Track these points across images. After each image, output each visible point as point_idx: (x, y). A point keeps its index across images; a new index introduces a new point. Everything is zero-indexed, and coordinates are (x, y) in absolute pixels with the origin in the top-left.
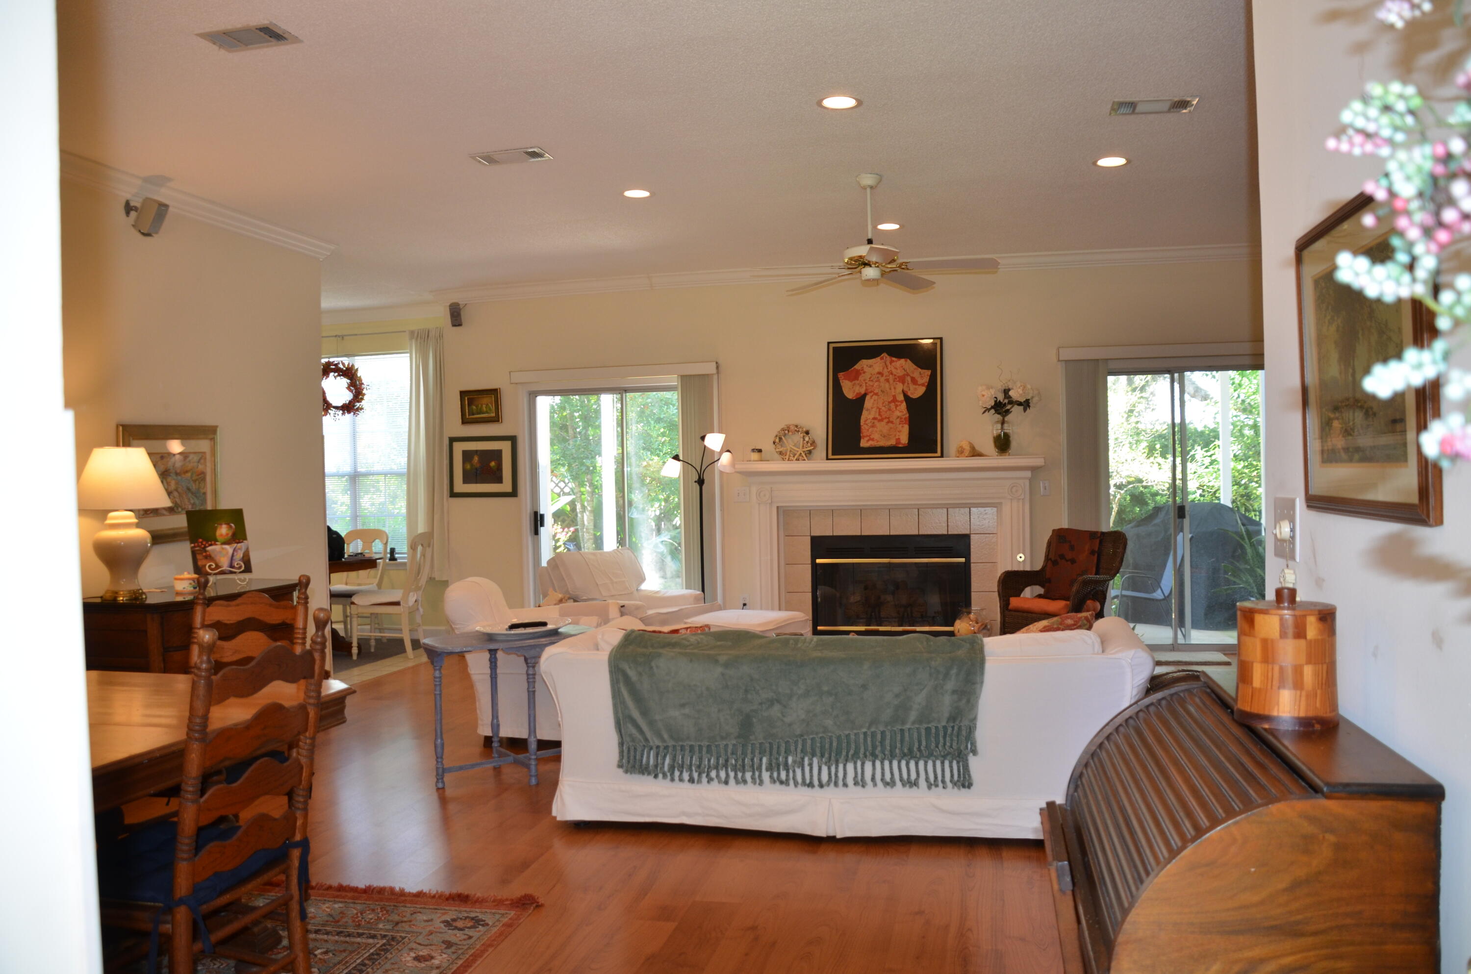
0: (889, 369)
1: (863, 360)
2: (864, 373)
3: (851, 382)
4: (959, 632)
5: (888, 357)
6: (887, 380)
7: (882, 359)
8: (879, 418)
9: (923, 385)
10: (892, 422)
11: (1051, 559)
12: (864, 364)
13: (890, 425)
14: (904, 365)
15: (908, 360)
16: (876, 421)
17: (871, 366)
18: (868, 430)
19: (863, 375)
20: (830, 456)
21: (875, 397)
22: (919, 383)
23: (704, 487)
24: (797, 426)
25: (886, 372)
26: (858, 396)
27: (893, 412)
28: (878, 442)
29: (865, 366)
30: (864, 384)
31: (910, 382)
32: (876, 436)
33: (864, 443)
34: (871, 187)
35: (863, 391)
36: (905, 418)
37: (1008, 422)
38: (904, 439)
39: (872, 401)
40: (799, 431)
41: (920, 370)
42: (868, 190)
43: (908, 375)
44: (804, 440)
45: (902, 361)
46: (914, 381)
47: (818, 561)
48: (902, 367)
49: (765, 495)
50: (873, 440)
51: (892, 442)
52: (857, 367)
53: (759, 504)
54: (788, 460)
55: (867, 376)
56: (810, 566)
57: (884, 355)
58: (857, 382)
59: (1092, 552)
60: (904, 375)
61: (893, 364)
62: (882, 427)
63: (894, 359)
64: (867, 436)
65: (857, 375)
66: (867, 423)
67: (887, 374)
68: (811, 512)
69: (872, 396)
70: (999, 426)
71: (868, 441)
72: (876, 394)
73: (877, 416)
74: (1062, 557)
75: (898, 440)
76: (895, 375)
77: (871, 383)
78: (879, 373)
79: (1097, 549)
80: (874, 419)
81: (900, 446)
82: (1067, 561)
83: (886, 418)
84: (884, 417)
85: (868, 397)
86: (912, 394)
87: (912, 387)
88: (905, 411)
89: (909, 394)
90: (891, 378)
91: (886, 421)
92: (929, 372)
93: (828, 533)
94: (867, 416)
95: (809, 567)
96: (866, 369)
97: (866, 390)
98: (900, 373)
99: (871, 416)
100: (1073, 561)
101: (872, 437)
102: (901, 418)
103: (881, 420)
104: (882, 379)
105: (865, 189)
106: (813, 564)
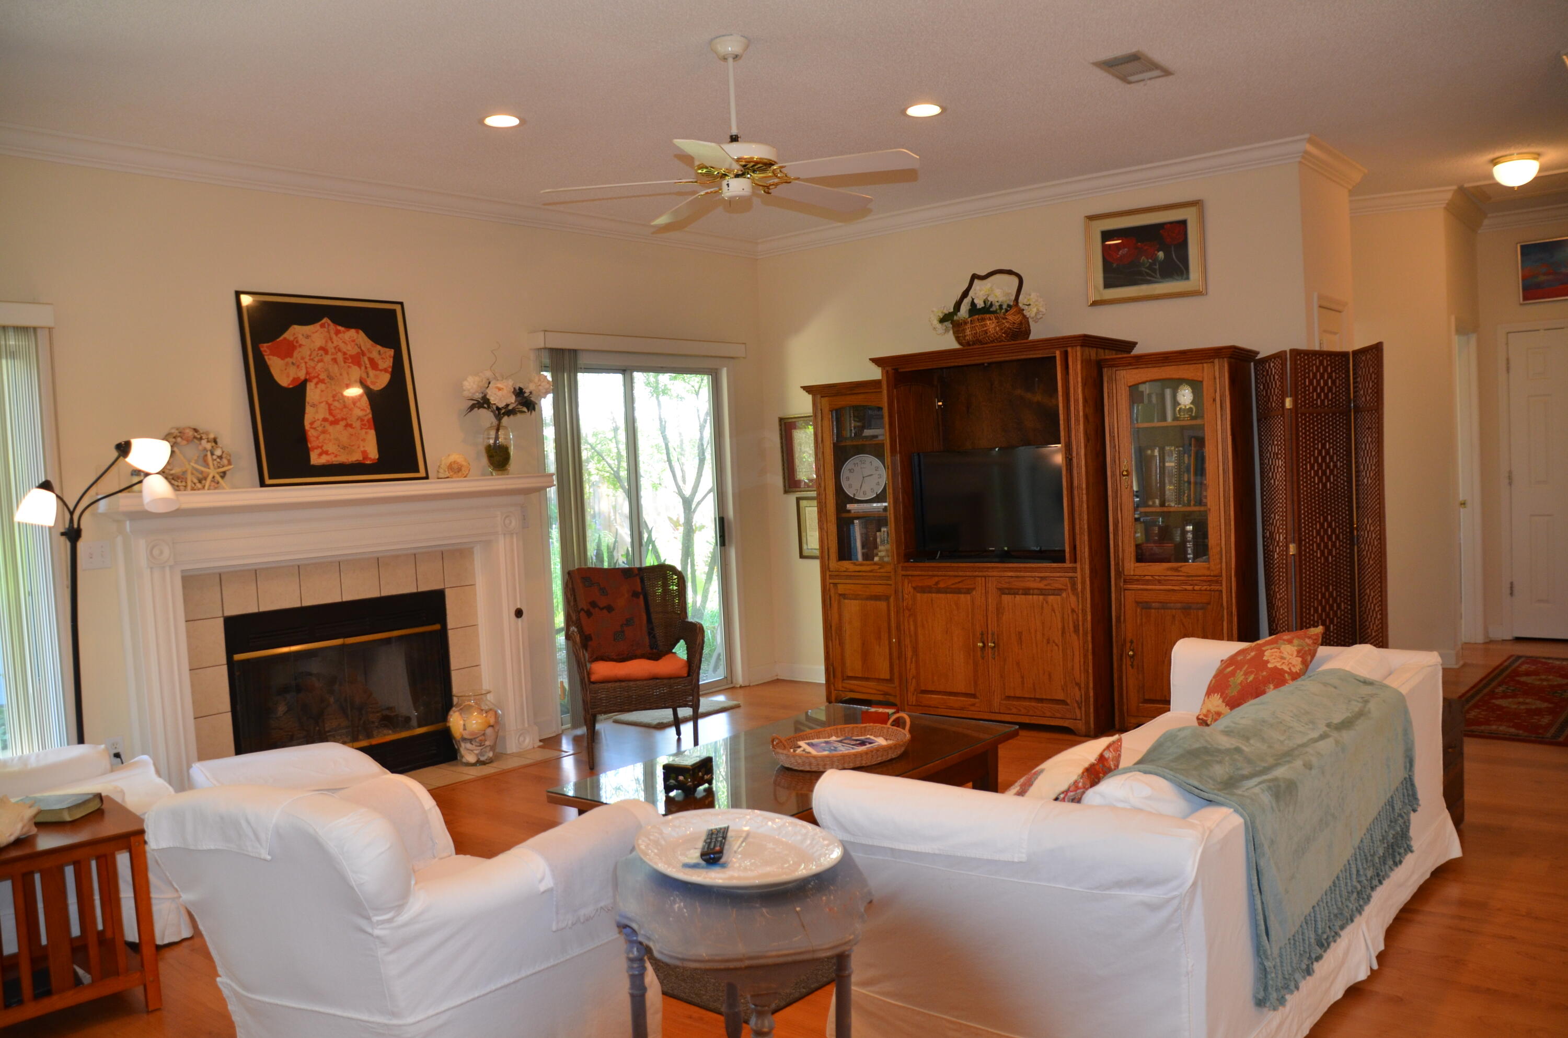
0: (335, 343)
1: (296, 326)
2: (300, 346)
3: (283, 359)
4: (465, 729)
5: (332, 325)
6: (335, 360)
7: (322, 326)
8: (331, 418)
9: (385, 370)
10: (351, 426)
11: (582, 609)
12: (296, 332)
13: (349, 429)
14: (355, 339)
15: (361, 332)
16: (327, 424)
17: (308, 337)
18: (317, 438)
19: (299, 349)
20: (268, 481)
21: (321, 386)
22: (380, 367)
23: (81, 545)
24: (196, 430)
25: (330, 346)
26: (296, 384)
27: (351, 410)
28: (336, 456)
29: (300, 337)
30: (303, 365)
31: (368, 366)
32: (331, 447)
33: (316, 459)
34: (736, 57)
35: (302, 375)
36: (368, 421)
37: (506, 428)
38: (373, 453)
39: (318, 391)
40: (201, 439)
41: (379, 347)
42: (730, 60)
43: (363, 354)
44: (212, 454)
45: (352, 333)
46: (374, 364)
47: (238, 657)
48: (354, 341)
49: (161, 553)
50: (326, 453)
51: (356, 457)
52: (288, 335)
53: (151, 568)
54: (193, 489)
55: (304, 352)
56: (225, 667)
57: (325, 320)
58: (289, 360)
59: (635, 595)
60: (358, 353)
61: (340, 335)
62: (336, 431)
63: (340, 328)
64: (318, 447)
65: (289, 350)
66: (315, 425)
67: (333, 350)
68: (221, 578)
69: (317, 384)
70: (493, 433)
71: (320, 455)
72: (322, 381)
73: (328, 416)
74: (593, 604)
75: (364, 453)
76: (345, 354)
77: (311, 364)
78: (321, 348)
79: (640, 591)
80: (325, 420)
81: (368, 462)
82: (602, 609)
83: (343, 419)
84: (339, 416)
85: (310, 387)
86: (373, 383)
87: (372, 373)
88: (369, 411)
89: (369, 383)
90: (340, 357)
91: (343, 423)
92: (391, 352)
93: (253, 609)
94: (313, 415)
95: (224, 670)
96: (302, 341)
97: (307, 373)
98: (352, 350)
99: (320, 416)
100: (609, 609)
101: (325, 448)
102: (362, 420)
103: (335, 422)
104: (328, 358)
105: (725, 59)
106: (230, 663)
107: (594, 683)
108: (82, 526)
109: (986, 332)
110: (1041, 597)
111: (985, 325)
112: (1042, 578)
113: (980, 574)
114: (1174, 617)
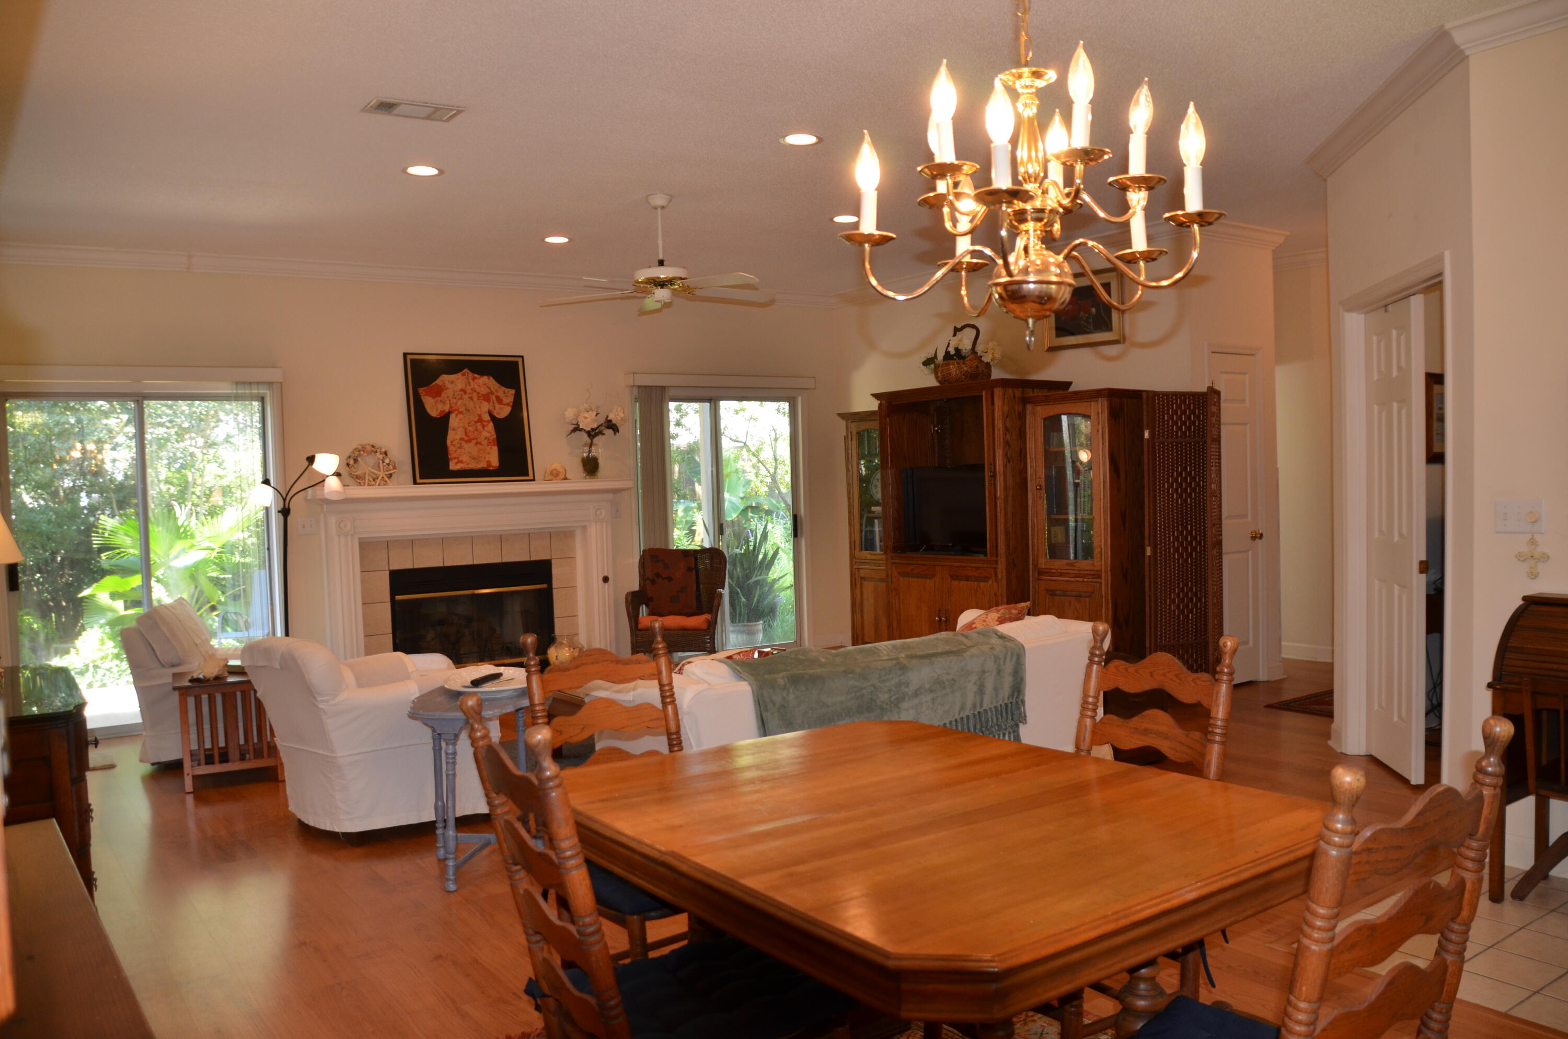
0: (472, 386)
1: (444, 375)
2: (447, 389)
3: (434, 398)
4: (557, 659)
5: (470, 374)
6: (471, 398)
7: (464, 375)
8: (466, 438)
9: (508, 404)
10: (480, 443)
11: (648, 578)
12: (445, 379)
13: (479, 446)
14: (486, 383)
15: (491, 378)
16: (463, 443)
17: (452, 382)
18: (456, 451)
19: (445, 391)
20: (419, 481)
21: (460, 416)
22: (504, 402)
23: (289, 518)
24: (373, 446)
25: (468, 389)
26: (443, 414)
27: (480, 432)
28: (468, 464)
29: (447, 382)
30: (448, 402)
31: (495, 401)
32: (465, 458)
33: (453, 466)
34: (663, 207)
35: (447, 409)
36: (493, 440)
37: (596, 445)
38: (495, 462)
39: (457, 420)
40: (376, 452)
41: (504, 388)
42: (659, 210)
43: (492, 393)
44: (383, 462)
45: (485, 378)
46: (499, 401)
47: (398, 598)
48: (485, 384)
49: (346, 526)
50: (461, 462)
51: (482, 465)
52: (438, 382)
53: (339, 536)
54: (369, 485)
55: (450, 393)
56: (389, 604)
57: (466, 370)
58: (438, 398)
59: (689, 569)
60: (489, 393)
61: (476, 381)
62: (470, 448)
63: (476, 375)
64: (455, 458)
65: (438, 392)
66: (454, 443)
67: (470, 391)
68: (388, 544)
69: (457, 415)
70: (587, 449)
71: (457, 463)
72: (461, 413)
73: (464, 437)
74: (658, 575)
75: (489, 463)
76: (479, 393)
77: (455, 401)
78: (462, 390)
79: (693, 566)
80: (461, 439)
81: (491, 469)
82: (663, 579)
83: (474, 439)
84: (472, 437)
85: (452, 416)
86: (498, 414)
87: (498, 406)
88: (493, 432)
89: (495, 414)
90: (475, 396)
91: (474, 441)
92: (513, 392)
93: (409, 566)
94: (454, 436)
95: (388, 605)
96: (448, 385)
97: (451, 407)
98: (484, 391)
99: (458, 437)
100: (669, 579)
101: (460, 459)
102: (489, 439)
103: (469, 441)
104: (466, 397)
105: (656, 208)
106: (393, 601)
107: (640, 630)
108: (291, 507)
109: (950, 374)
110: (976, 583)
111: (949, 369)
112: (977, 568)
113: (939, 563)
114: (1070, 603)
